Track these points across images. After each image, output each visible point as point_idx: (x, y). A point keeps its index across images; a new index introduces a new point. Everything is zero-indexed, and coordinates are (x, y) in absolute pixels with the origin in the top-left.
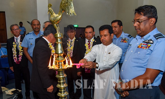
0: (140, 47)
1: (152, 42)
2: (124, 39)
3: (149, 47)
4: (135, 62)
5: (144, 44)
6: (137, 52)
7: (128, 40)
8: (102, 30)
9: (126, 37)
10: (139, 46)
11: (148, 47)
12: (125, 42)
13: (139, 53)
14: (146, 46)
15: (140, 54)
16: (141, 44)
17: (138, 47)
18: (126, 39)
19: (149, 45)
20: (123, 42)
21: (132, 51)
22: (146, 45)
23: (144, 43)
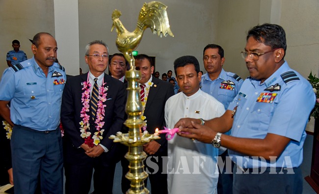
0: (260, 101)
1: (279, 89)
2: (226, 82)
3: (275, 97)
4: (253, 128)
5: (266, 95)
6: (255, 109)
7: (235, 85)
8: (183, 66)
9: (230, 79)
10: (258, 99)
11: (272, 99)
12: (229, 89)
13: (259, 110)
14: (270, 97)
15: (260, 112)
16: (262, 94)
17: (258, 101)
18: (230, 83)
19: (274, 94)
20: (224, 88)
21: (248, 109)
22: (269, 94)
23: (266, 92)
